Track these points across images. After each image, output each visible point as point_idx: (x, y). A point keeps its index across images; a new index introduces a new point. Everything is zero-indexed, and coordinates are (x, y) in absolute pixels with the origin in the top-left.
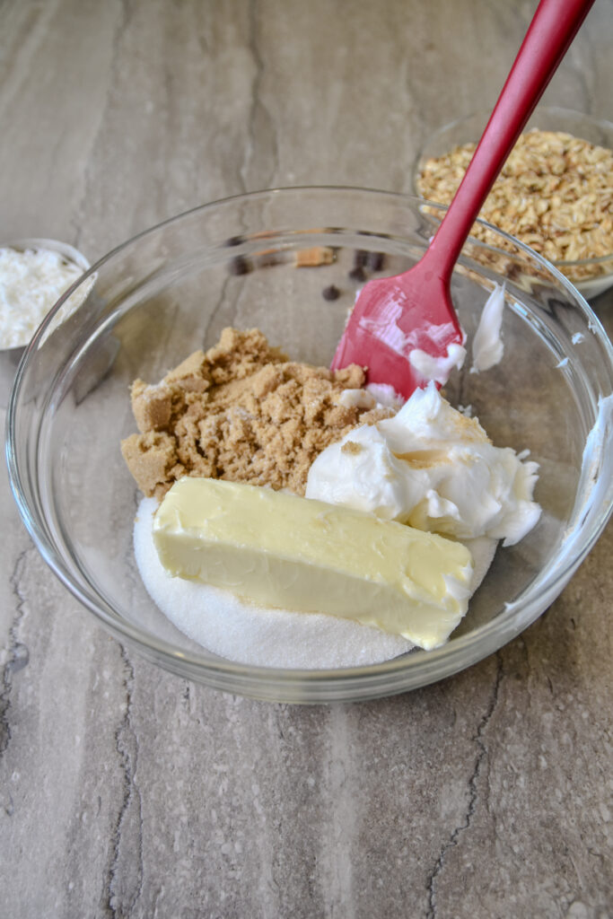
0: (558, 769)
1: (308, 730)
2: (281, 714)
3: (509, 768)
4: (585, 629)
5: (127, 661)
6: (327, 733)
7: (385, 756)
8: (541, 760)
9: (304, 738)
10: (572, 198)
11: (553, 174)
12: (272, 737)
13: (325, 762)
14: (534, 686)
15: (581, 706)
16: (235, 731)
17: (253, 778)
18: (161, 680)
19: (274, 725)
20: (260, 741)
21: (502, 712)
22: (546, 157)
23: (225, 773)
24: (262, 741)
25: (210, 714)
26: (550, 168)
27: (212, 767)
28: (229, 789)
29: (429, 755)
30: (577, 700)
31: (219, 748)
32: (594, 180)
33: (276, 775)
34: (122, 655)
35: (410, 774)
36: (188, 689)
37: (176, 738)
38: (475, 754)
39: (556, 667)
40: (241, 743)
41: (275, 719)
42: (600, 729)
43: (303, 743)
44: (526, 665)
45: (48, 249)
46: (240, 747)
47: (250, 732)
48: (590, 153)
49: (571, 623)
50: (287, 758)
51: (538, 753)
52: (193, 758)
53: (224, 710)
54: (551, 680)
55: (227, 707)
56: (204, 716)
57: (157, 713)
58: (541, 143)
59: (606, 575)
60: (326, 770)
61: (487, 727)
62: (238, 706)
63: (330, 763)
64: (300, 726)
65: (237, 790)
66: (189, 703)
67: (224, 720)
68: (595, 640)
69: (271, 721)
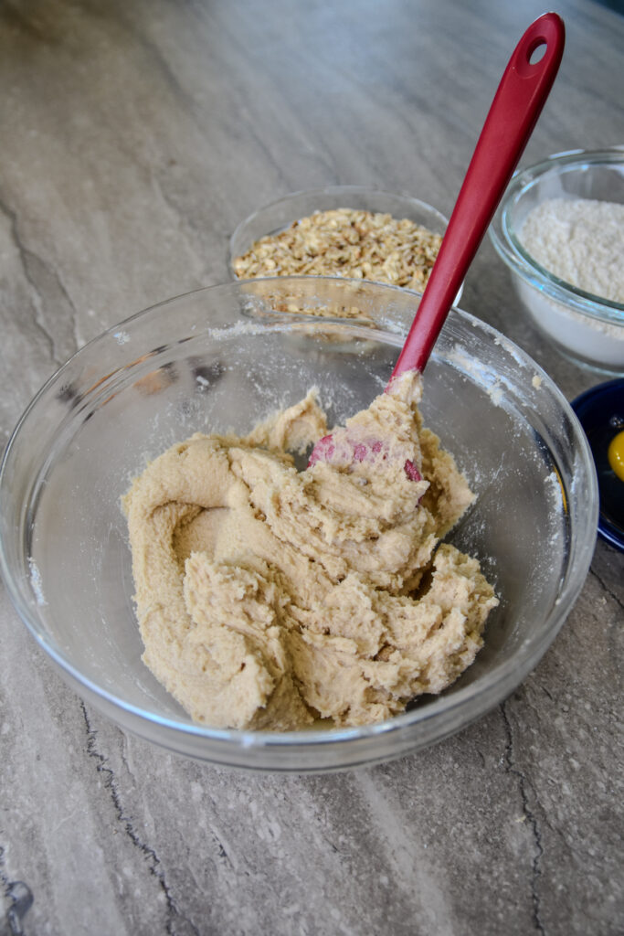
0: (589, 763)
1: (358, 832)
2: (325, 829)
3: (549, 782)
5: (144, 847)
6: (376, 826)
7: (439, 823)
8: (572, 763)
9: (357, 841)
10: (379, 260)
11: (351, 244)
12: (327, 855)
13: (388, 855)
14: (535, 700)
15: (581, 701)
16: (288, 866)
17: (329, 905)
18: (189, 849)
19: (323, 842)
20: (317, 864)
21: (519, 735)
22: (340, 232)
23: (299, 913)
24: (319, 864)
25: (255, 861)
26: (346, 239)
27: (282, 913)
28: (309, 927)
29: (477, 803)
30: (575, 696)
31: (281, 891)
32: (388, 241)
33: (348, 890)
34: (135, 844)
35: (470, 828)
36: (221, 847)
37: (232, 902)
38: (515, 783)
39: (544, 675)
40: (300, 876)
41: (321, 836)
42: (605, 713)
43: (359, 847)
46: (300, 880)
47: (303, 860)
48: (373, 219)
50: (351, 868)
51: (567, 757)
52: (259, 914)
53: (267, 851)
54: (546, 688)
55: (269, 847)
56: (249, 866)
57: (200, 886)
58: (329, 221)
60: (393, 862)
61: (513, 755)
62: (279, 840)
63: (393, 853)
64: (348, 831)
65: (318, 923)
66: (229, 860)
67: (271, 861)
68: (564, 638)
69: (318, 840)
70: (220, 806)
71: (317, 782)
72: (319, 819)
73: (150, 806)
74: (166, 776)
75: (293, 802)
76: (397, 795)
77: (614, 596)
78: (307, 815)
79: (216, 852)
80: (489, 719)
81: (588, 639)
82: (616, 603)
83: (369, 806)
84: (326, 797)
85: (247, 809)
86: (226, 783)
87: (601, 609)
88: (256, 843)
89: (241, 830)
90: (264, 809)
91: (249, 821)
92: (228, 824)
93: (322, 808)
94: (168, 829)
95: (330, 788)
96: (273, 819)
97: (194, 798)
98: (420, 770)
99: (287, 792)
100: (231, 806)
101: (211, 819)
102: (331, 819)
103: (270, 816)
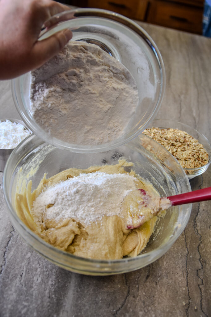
1: (59, 298)
2: (51, 290)
4: (159, 286)
5: (5, 259)
6: (65, 300)
9: (57, 300)
10: (183, 151)
11: (180, 142)
12: (46, 297)
13: (62, 310)
14: (139, 301)
15: (153, 312)
16: (34, 292)
17: (36, 310)
18: (14, 268)
19: (48, 293)
20: (42, 297)
21: (126, 307)
22: (179, 137)
23: (26, 306)
24: (42, 298)
25: (27, 284)
26: (179, 140)
27: (22, 302)
28: (26, 312)
30: (152, 310)
31: (27, 296)
32: (191, 147)
33: (44, 311)
34: (4, 256)
36: (22, 273)
37: (13, 289)
39: (147, 296)
40: (35, 297)
41: (49, 291)
43: (56, 302)
44: (137, 293)
45: (21, 124)
47: (39, 293)
48: (192, 139)
49: (155, 283)
50: (49, 306)
52: (17, 298)
53: (32, 284)
54: (145, 300)
55: (34, 283)
56: (25, 284)
57: (9, 279)
58: (178, 133)
59: (170, 270)
60: (61, 313)
61: (119, 312)
62: (38, 283)
63: (63, 311)
64: (57, 296)
65: (29, 313)
66: (21, 278)
67: (31, 287)
68: (162, 291)
69: (47, 291)
70: (31, 263)
71: (60, 276)
72: (52, 286)
73: (15, 250)
74: (25, 246)
75: (50, 277)
76: (78, 296)
77: (188, 290)
78: (50, 283)
79: (20, 274)
80: (121, 296)
81: (170, 296)
82: (188, 292)
83: (68, 293)
84: (59, 282)
85: (37, 269)
86: (37, 259)
87: (181, 291)
88: (32, 279)
89: (31, 273)
90: (41, 273)
91: (34, 273)
92: (29, 269)
93: (55, 284)
94: (14, 259)
95: (62, 281)
96: (41, 277)
97: (27, 256)
98: (89, 295)
99: (50, 273)
100: (34, 265)
101: (26, 265)
102: (55, 289)
103: (41, 276)
